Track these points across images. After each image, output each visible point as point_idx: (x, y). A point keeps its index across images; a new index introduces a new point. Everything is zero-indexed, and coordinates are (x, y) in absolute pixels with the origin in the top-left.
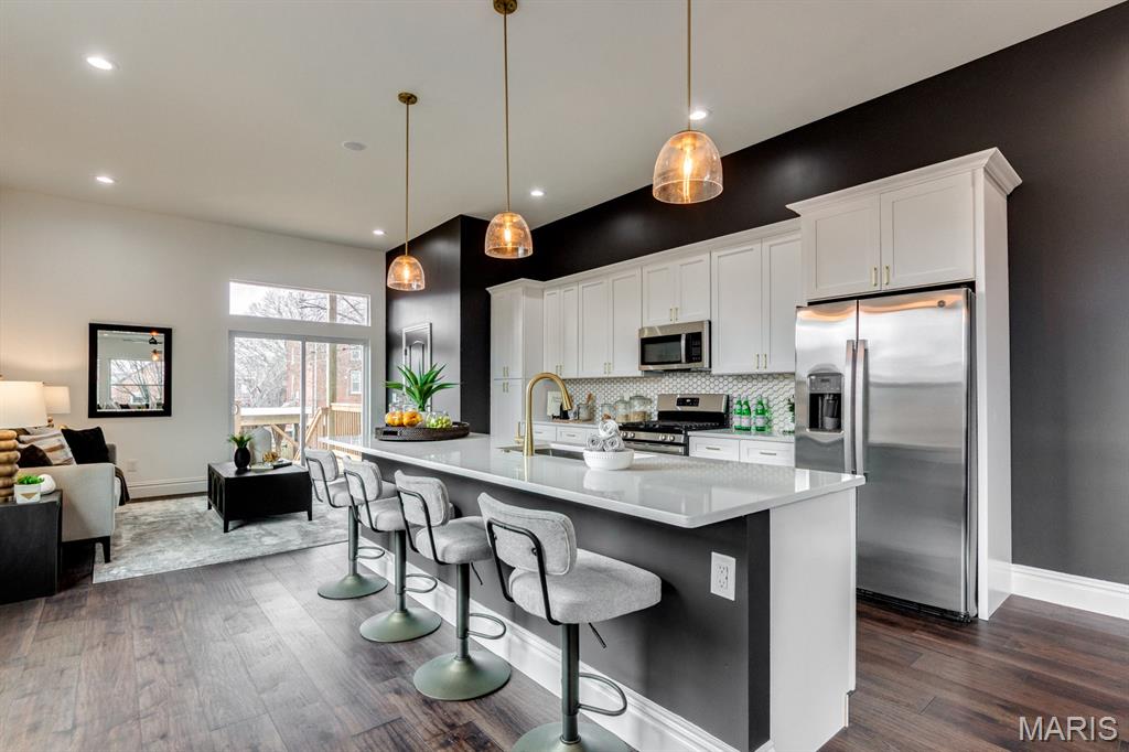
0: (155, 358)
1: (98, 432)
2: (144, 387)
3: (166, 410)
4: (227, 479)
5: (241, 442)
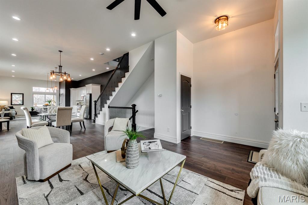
0: (21, 96)
1: (13, 107)
3: (23, 104)
5: (32, 108)
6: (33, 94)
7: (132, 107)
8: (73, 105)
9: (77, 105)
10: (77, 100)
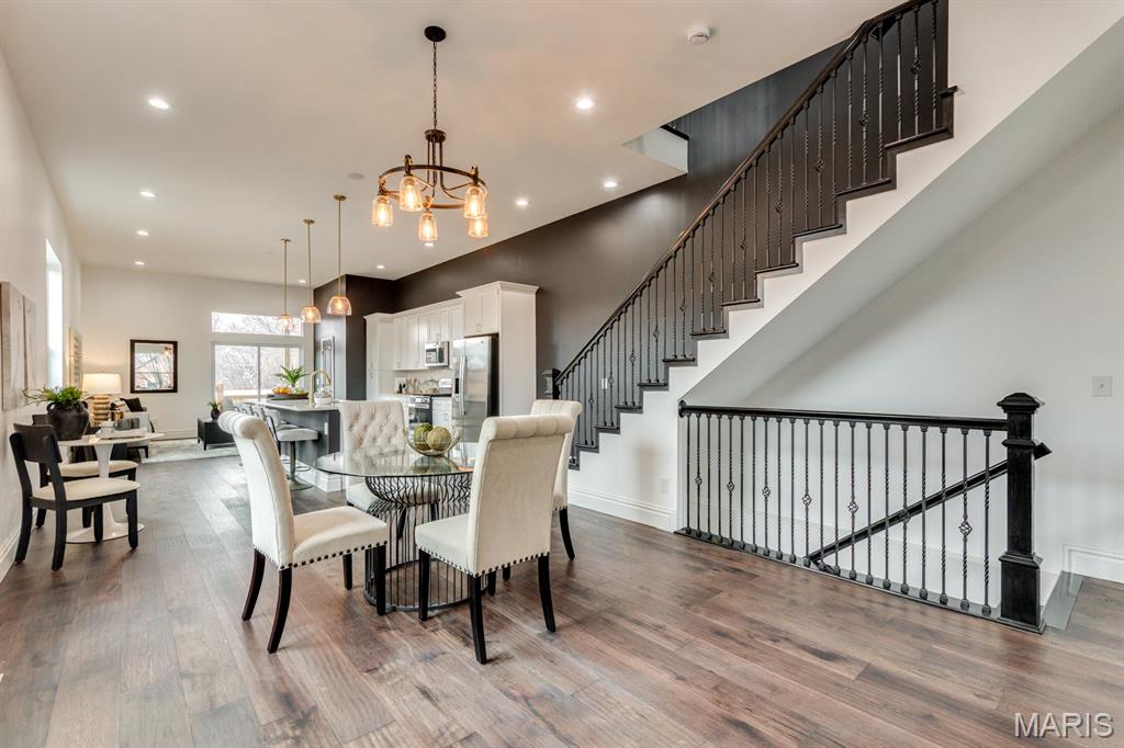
0: (167, 353)
1: (137, 400)
2: (157, 374)
3: (175, 390)
4: (206, 424)
5: (215, 406)
6: (213, 344)
7: (1005, 416)
8: (381, 392)
9: (401, 392)
10: (396, 369)
